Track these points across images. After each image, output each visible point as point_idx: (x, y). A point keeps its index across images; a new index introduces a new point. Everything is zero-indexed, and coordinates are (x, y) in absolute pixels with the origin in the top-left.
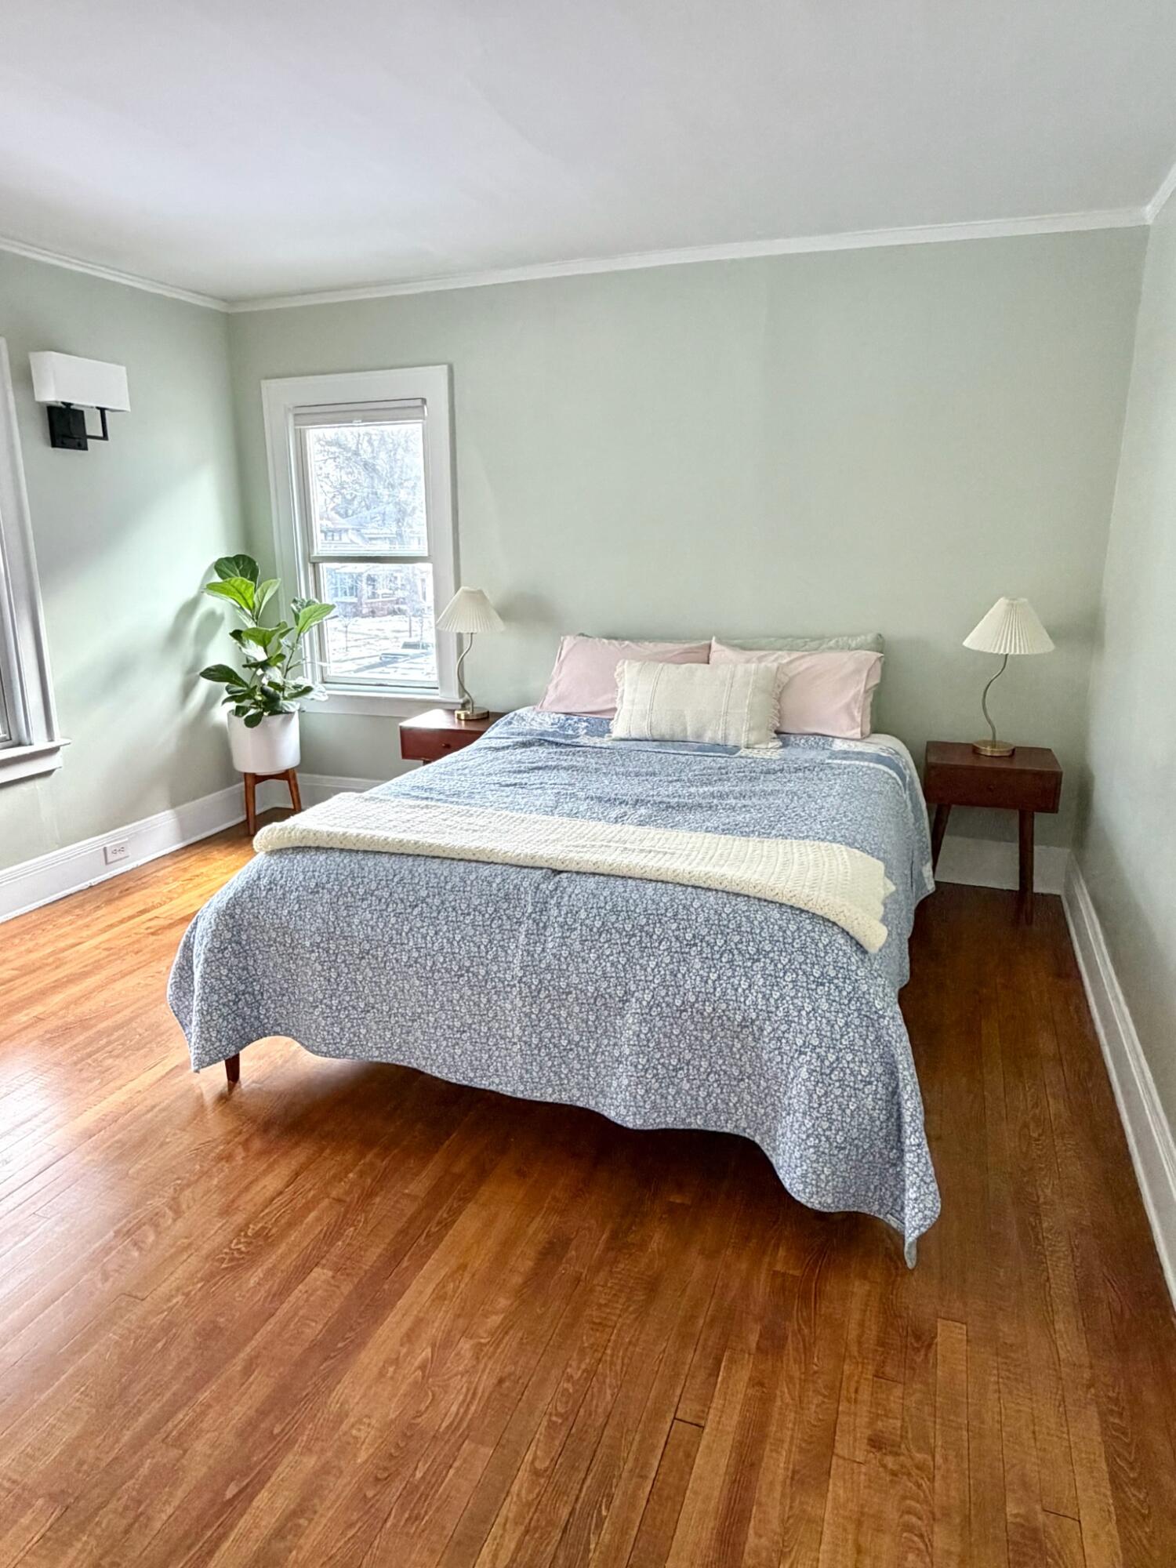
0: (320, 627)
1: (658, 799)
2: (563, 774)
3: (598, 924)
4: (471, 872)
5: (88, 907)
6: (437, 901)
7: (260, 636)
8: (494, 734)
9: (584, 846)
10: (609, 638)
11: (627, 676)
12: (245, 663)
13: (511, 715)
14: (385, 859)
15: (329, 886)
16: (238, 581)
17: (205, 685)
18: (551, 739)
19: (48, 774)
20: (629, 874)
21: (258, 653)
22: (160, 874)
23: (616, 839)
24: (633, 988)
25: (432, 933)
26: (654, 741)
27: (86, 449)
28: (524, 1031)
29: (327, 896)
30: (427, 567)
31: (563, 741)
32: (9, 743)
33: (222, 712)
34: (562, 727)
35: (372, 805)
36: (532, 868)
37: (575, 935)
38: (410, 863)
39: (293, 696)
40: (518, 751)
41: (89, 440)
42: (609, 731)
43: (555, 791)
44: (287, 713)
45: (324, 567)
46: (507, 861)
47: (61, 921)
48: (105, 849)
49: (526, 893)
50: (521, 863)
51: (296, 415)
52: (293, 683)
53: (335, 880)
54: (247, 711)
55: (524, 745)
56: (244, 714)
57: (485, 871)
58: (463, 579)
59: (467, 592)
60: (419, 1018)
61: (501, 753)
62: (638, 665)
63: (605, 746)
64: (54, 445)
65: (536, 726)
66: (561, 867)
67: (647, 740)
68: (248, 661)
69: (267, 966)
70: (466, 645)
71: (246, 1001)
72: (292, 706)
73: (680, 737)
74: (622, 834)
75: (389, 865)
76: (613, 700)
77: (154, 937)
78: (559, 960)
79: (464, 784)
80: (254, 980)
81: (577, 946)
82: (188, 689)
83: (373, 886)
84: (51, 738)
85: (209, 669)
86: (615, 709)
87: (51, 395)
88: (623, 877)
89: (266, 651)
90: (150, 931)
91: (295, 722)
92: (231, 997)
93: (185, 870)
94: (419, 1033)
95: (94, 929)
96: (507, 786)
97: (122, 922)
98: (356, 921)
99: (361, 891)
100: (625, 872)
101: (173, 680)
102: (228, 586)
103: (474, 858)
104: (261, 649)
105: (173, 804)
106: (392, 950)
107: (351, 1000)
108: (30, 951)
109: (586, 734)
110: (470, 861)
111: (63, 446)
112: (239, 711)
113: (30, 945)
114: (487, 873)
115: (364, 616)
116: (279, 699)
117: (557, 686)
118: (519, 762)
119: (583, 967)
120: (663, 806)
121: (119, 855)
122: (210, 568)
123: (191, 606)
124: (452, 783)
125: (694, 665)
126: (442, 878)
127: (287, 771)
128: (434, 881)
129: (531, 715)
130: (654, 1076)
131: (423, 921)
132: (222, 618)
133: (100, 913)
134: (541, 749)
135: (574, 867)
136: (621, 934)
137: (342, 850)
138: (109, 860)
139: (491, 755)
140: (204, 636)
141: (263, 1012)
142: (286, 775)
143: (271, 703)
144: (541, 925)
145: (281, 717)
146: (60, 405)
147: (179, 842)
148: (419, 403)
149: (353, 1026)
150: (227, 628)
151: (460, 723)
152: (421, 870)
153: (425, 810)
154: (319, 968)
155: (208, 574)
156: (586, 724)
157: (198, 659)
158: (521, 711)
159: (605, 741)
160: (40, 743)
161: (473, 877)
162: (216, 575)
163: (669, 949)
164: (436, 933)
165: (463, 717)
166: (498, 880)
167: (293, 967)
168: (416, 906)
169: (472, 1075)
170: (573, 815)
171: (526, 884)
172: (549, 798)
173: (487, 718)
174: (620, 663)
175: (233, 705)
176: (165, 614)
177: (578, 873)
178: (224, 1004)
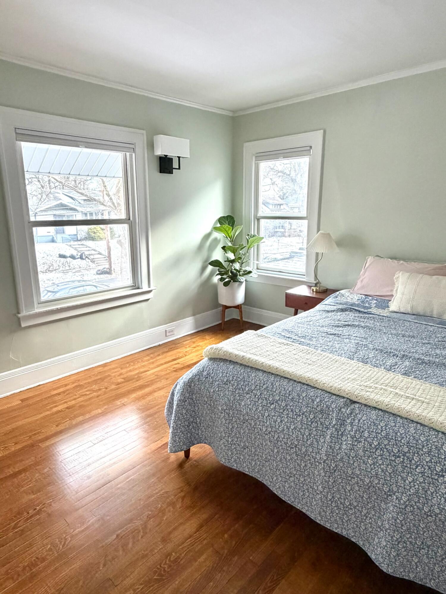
0: (258, 246)
1: (417, 356)
2: (361, 330)
3: (376, 443)
4: (303, 391)
5: (156, 354)
6: (283, 404)
7: (233, 250)
8: (329, 302)
9: (370, 387)
10: (391, 258)
11: (400, 279)
12: (226, 260)
13: (338, 293)
14: (260, 374)
15: (232, 382)
16: (226, 226)
17: (210, 268)
18: (357, 308)
19: (147, 300)
20: (398, 414)
21: (231, 256)
22: (184, 343)
23: (391, 384)
24: (395, 489)
25: (279, 420)
26: (413, 315)
27: (172, 173)
28: (324, 489)
29: (231, 387)
30: (305, 222)
31: (363, 310)
32: (134, 287)
33: (216, 279)
34: (363, 302)
35: (262, 340)
36: (338, 396)
37: (360, 445)
38: (272, 379)
39: (243, 275)
40: (339, 314)
41: (174, 170)
42: (388, 307)
43: (356, 341)
44: (240, 282)
45: (262, 221)
46: (324, 388)
47: (145, 359)
48: (166, 331)
49: (333, 411)
50: (332, 391)
51: (256, 157)
52: (244, 269)
53: (235, 380)
54: (225, 280)
55: (342, 310)
56: (223, 281)
57: (312, 392)
58: (321, 227)
59: (322, 234)
60: (269, 461)
61: (330, 314)
62: (408, 274)
63: (386, 315)
64: (160, 172)
65: (349, 300)
66: (356, 400)
67: (408, 314)
68: (228, 259)
69: (203, 413)
70: (320, 258)
71: (193, 426)
72: (242, 279)
73: (428, 314)
74: (394, 381)
75: (262, 378)
76: (392, 291)
77: (175, 373)
78: (349, 457)
79: (309, 330)
80: (197, 417)
81: (361, 453)
82: (204, 269)
83: (253, 388)
84: (149, 287)
85: (212, 261)
86: (392, 296)
87: (159, 152)
88: (394, 414)
89: (234, 255)
90: (174, 369)
91: (243, 286)
92: (187, 423)
93: (194, 342)
94: (268, 468)
95: (155, 365)
96: (331, 334)
97: (166, 363)
98: (243, 403)
99: (247, 389)
100: (395, 412)
101: (197, 265)
102: (222, 229)
103: (306, 383)
104: (233, 254)
105: (194, 315)
106: (258, 423)
107: (237, 441)
108: (130, 371)
109: (375, 307)
110: (304, 384)
111: (164, 172)
112: (221, 279)
113: (131, 368)
114: (312, 394)
115: (286, 237)
116: (237, 276)
117: (362, 281)
118: (339, 320)
119: (363, 467)
120: (419, 361)
121: (171, 333)
122: (217, 221)
123: (208, 235)
124: (303, 330)
125: (440, 277)
126: (288, 392)
127: (238, 305)
128: (283, 392)
129: (347, 294)
130: (404, 547)
131: (275, 413)
132: (220, 240)
133: (160, 357)
134: (351, 314)
135: (363, 401)
136: (390, 453)
137: (241, 365)
138: (167, 335)
139: (325, 315)
140: (212, 248)
141: (200, 432)
142: (238, 307)
143: (234, 277)
144: (340, 433)
145: (237, 283)
146: (163, 156)
147: (193, 330)
148: (308, 148)
149: (237, 454)
150: (221, 245)
151: (313, 293)
152: (277, 384)
153: (286, 346)
154: (224, 422)
155: (216, 223)
156: (375, 302)
157: (209, 257)
158: (342, 292)
159: (384, 313)
160: (145, 288)
161: (304, 395)
162: (219, 224)
163: (423, 473)
164: (281, 421)
165: (315, 291)
166: (318, 400)
167: (214, 416)
168: (273, 404)
169: (293, 500)
170: (365, 361)
171: (333, 406)
172: (351, 346)
173: (326, 292)
174: (397, 273)
175: (219, 277)
176: (197, 240)
177: (366, 405)
178: (183, 426)
